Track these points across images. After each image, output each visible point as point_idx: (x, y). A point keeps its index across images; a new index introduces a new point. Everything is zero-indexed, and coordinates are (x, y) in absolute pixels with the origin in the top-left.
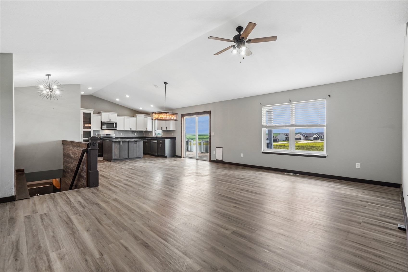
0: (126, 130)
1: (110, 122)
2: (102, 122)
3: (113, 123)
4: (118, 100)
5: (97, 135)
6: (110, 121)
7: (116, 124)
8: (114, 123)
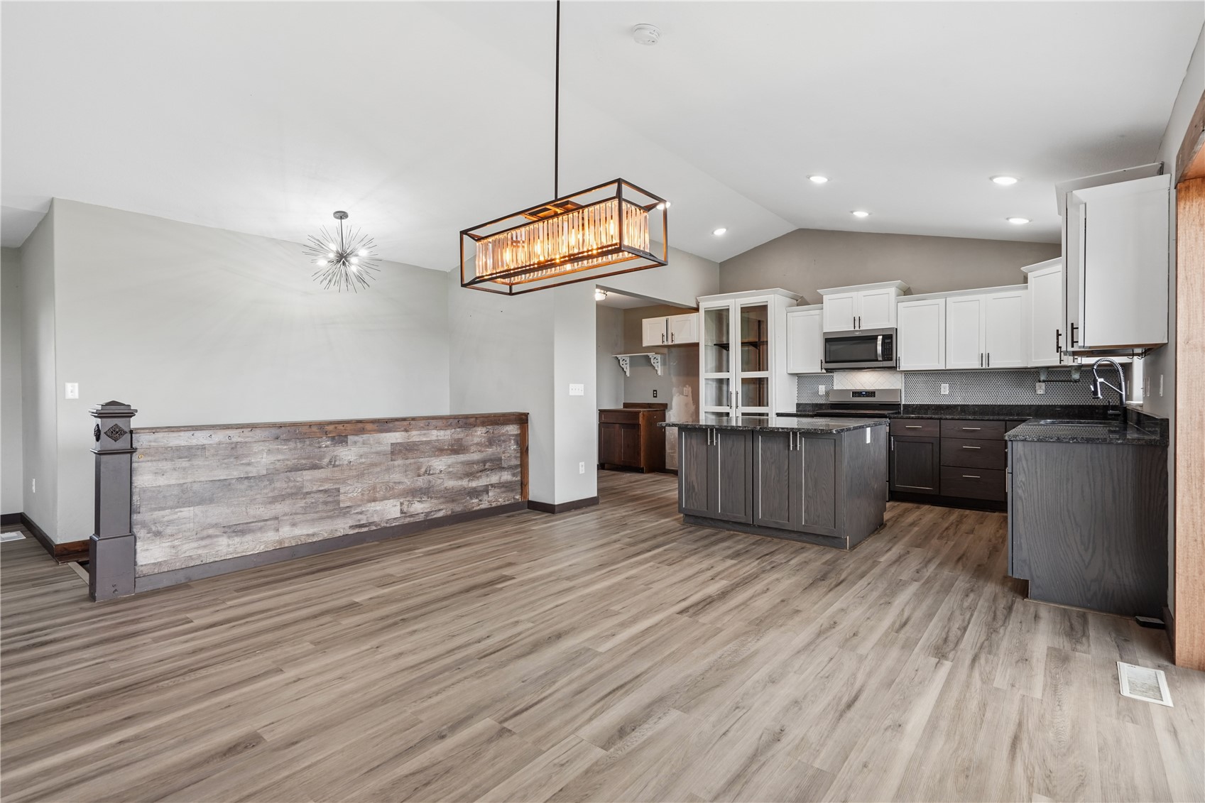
0: (952, 365)
1: (857, 334)
2: (824, 333)
3: (874, 337)
4: (861, 215)
5: (824, 393)
6: (857, 328)
7: (887, 339)
8: (878, 338)
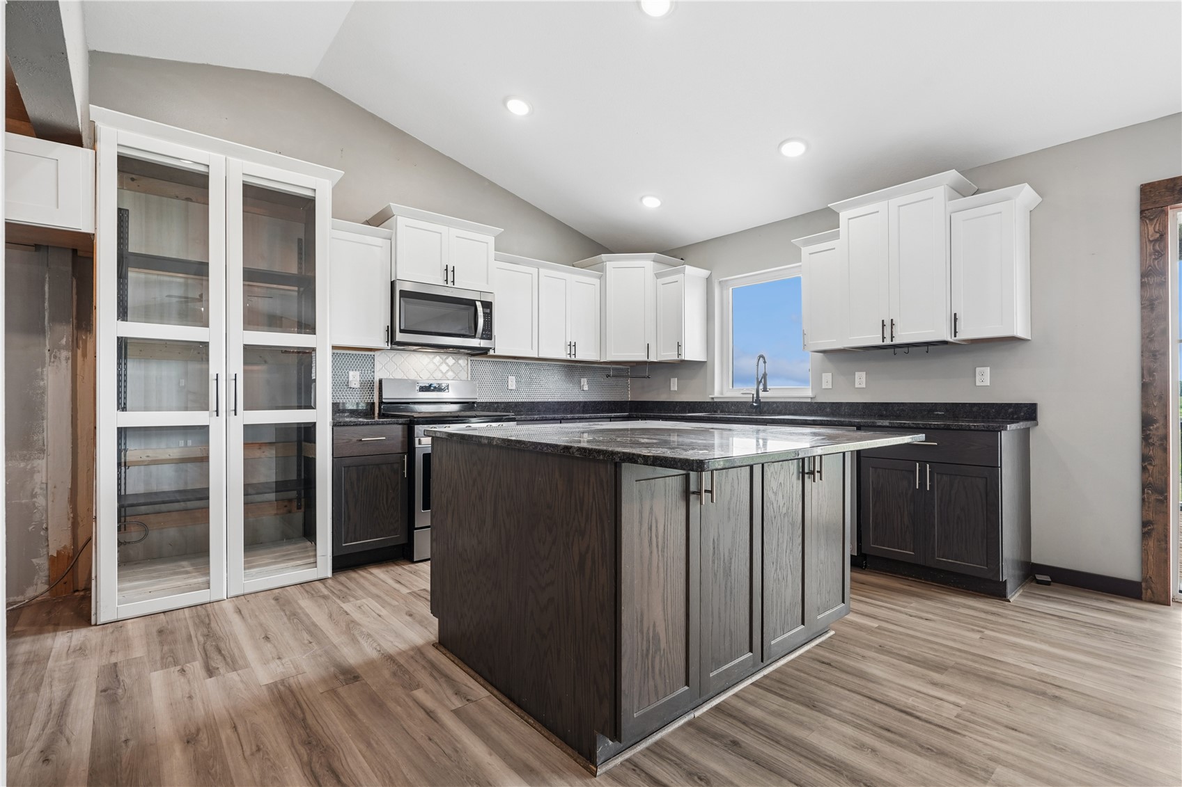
0: (541, 356)
1: (448, 293)
2: (393, 284)
3: (472, 303)
5: (357, 386)
6: (450, 284)
7: (488, 305)
8: (478, 304)
